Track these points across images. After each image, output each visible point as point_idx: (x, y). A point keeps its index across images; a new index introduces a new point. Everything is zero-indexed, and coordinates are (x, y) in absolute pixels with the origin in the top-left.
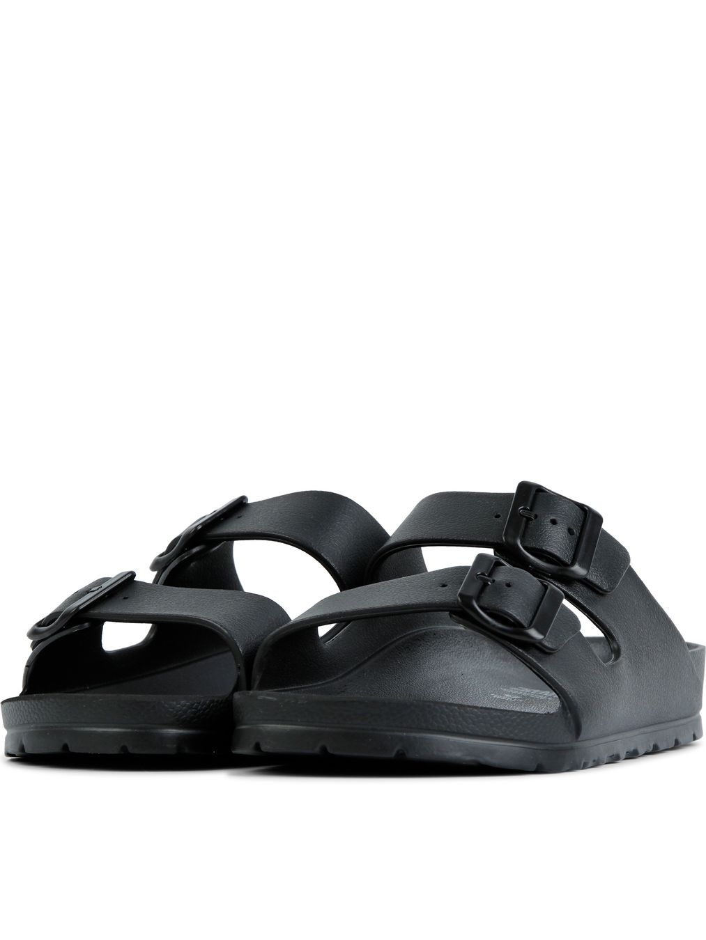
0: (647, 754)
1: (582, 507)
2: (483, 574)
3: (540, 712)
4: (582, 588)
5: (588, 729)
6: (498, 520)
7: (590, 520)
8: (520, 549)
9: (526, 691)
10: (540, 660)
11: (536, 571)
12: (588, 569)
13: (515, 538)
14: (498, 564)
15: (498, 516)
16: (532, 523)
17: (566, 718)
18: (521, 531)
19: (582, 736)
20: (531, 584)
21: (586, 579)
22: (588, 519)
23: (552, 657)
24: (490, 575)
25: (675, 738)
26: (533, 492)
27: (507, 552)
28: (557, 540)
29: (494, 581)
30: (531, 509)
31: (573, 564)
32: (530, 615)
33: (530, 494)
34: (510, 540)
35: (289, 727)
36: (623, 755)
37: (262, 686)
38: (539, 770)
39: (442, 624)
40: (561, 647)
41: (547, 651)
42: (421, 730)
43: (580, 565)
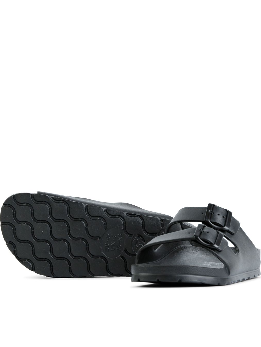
0: (247, 280)
1: (226, 210)
2: (200, 229)
3: (218, 268)
4: (227, 233)
5: (232, 273)
6: (203, 214)
7: (229, 213)
8: (209, 222)
9: (211, 263)
10: (218, 253)
11: (215, 228)
12: (229, 227)
13: (208, 219)
14: (204, 227)
15: (203, 213)
16: (212, 215)
17: (226, 270)
18: (210, 217)
19: (230, 275)
20: (214, 232)
21: (228, 230)
22: (228, 214)
23: (221, 253)
24: (202, 230)
25: (254, 275)
26: (212, 206)
27: (206, 223)
28: (219, 219)
29: (204, 232)
30: (212, 211)
31: (225, 226)
32: (214, 241)
33: (212, 207)
34: (207, 220)
35: (148, 274)
36: (241, 280)
37: (139, 263)
38: (219, 285)
39: (186, 244)
40: (223, 250)
41: (220, 251)
42: (185, 274)
43: (227, 227)
